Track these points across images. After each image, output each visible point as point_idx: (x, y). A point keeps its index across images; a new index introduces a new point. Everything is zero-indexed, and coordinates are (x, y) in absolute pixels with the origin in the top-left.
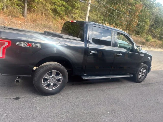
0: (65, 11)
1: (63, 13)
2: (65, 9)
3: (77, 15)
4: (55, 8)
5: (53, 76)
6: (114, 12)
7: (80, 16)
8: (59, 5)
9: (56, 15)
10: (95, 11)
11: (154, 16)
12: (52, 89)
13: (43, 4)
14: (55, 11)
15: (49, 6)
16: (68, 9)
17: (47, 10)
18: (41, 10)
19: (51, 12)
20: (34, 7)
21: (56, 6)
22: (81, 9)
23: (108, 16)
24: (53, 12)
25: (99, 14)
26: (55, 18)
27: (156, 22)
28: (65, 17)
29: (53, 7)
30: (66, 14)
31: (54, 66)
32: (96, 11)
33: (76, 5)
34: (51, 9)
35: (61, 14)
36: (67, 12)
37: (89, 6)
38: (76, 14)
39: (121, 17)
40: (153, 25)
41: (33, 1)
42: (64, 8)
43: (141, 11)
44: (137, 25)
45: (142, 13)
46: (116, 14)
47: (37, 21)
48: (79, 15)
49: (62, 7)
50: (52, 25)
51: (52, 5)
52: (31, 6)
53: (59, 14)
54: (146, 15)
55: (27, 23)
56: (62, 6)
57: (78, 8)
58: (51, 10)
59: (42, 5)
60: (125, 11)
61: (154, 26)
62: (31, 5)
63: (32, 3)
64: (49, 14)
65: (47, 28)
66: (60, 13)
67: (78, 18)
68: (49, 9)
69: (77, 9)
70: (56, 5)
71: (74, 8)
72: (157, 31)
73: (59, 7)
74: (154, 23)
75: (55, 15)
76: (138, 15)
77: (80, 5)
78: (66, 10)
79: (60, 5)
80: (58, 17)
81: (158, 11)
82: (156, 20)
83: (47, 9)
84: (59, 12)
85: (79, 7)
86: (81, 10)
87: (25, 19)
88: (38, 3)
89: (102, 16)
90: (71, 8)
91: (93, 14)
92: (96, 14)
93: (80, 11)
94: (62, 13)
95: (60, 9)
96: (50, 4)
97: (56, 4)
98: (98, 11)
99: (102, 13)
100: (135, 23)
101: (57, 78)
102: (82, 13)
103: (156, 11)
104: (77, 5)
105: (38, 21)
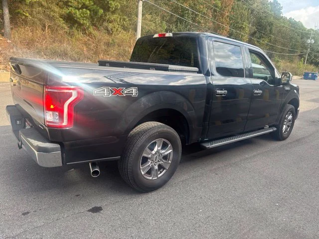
0: (92, 17)
1: (87, 23)
2: (90, 15)
3: (116, 24)
4: (70, 12)
5: (158, 151)
6: (185, 13)
7: (122, 26)
8: (76, 7)
9: (74, 29)
10: (149, 14)
11: (255, 16)
12: (157, 176)
13: (42, 6)
14: (70, 19)
15: (57, 9)
16: (96, 13)
17: (52, 19)
18: (40, 20)
19: (61, 22)
20: (24, 15)
21: (70, 8)
22: (122, 11)
23: (175, 22)
24: (67, 22)
25: (158, 19)
26: (71, 35)
27: (259, 28)
28: (91, 29)
29: (65, 11)
30: (94, 25)
31: (160, 130)
32: (151, 14)
33: (111, 4)
34: (61, 16)
35: (82, 25)
36: (96, 20)
37: (140, 3)
38: (112, 21)
39: (199, 22)
40: (255, 33)
41: (20, 2)
42: (88, 12)
43: (233, 8)
44: (229, 34)
45: (234, 12)
46: (189, 18)
47: (36, 44)
48: (118, 24)
49: (84, 10)
50: (69, 49)
51: (61, 8)
52: (19, 13)
53: (80, 25)
54: (242, 15)
55: (15, 50)
56: (84, 8)
57: (116, 9)
58: (62, 18)
59: (40, 9)
60: (205, 10)
61: (257, 35)
62: (17, 11)
63: (20, 5)
64: (59, 26)
65: (60, 55)
66: (82, 22)
67: (117, 30)
68: (57, 15)
69: (113, 12)
70: (71, 6)
71: (109, 11)
72: (263, 42)
73: (77, 11)
74: (256, 28)
75: (71, 27)
76: (227, 17)
77: (119, 5)
78: (92, 15)
79: (80, 6)
80: (78, 30)
81: (261, 6)
82: (258, 23)
83: (53, 16)
84: (78, 20)
85: (119, 7)
86: (121, 14)
87: (8, 41)
88: (32, 5)
89: (164, 23)
90: (102, 11)
91: (147, 20)
92: (153, 21)
93: (119, 17)
94: (85, 21)
95: (80, 15)
96: (57, 5)
97: (70, 4)
98: (156, 13)
99: (163, 18)
100: (225, 32)
101: (164, 153)
102: (124, 19)
103: (257, 6)
104: (113, 4)
105: (37, 42)
